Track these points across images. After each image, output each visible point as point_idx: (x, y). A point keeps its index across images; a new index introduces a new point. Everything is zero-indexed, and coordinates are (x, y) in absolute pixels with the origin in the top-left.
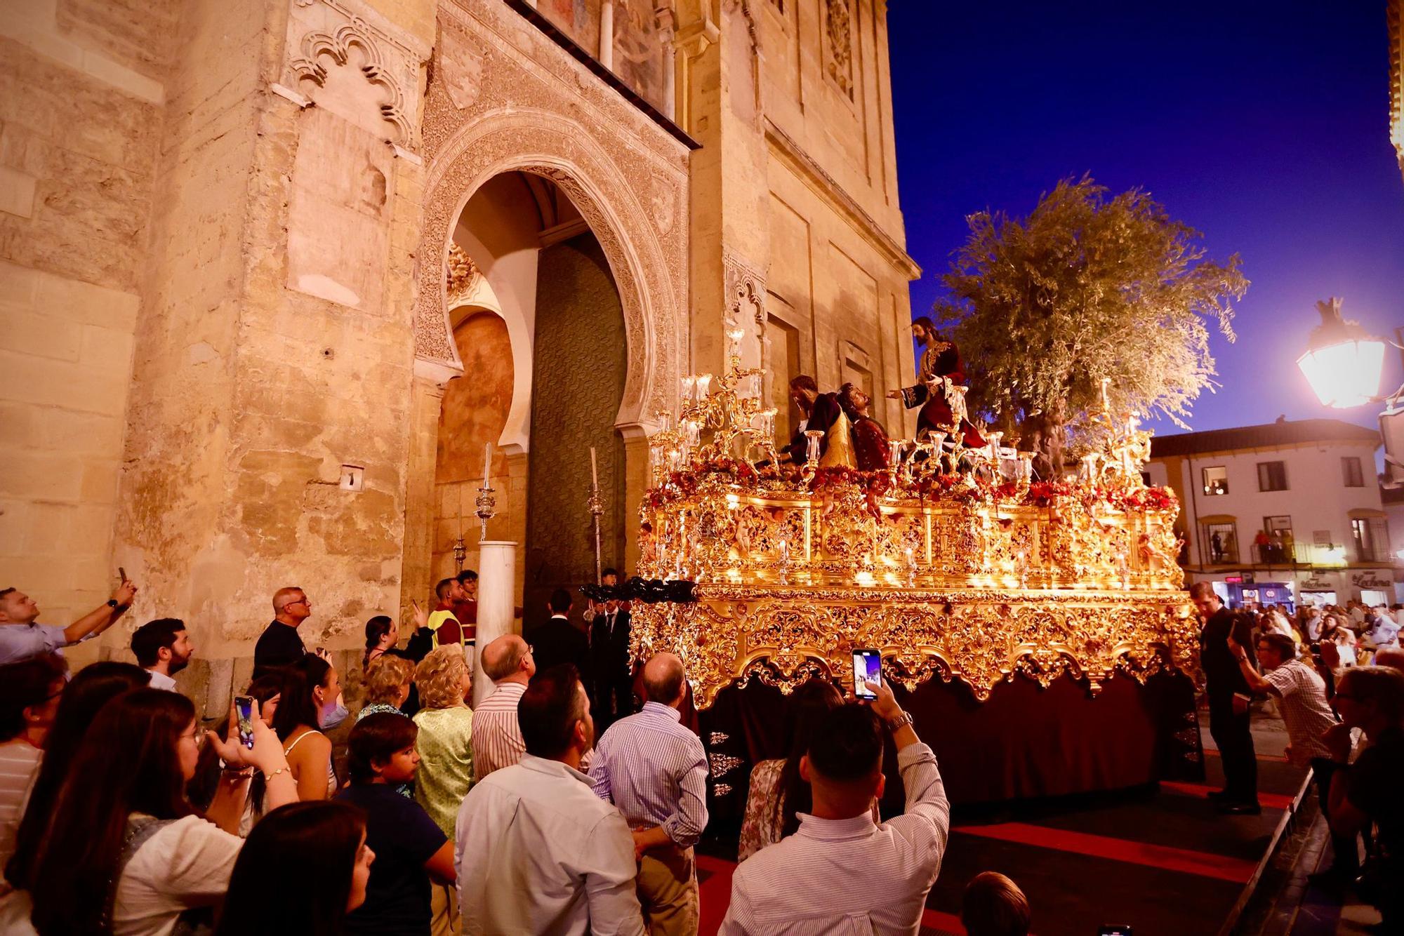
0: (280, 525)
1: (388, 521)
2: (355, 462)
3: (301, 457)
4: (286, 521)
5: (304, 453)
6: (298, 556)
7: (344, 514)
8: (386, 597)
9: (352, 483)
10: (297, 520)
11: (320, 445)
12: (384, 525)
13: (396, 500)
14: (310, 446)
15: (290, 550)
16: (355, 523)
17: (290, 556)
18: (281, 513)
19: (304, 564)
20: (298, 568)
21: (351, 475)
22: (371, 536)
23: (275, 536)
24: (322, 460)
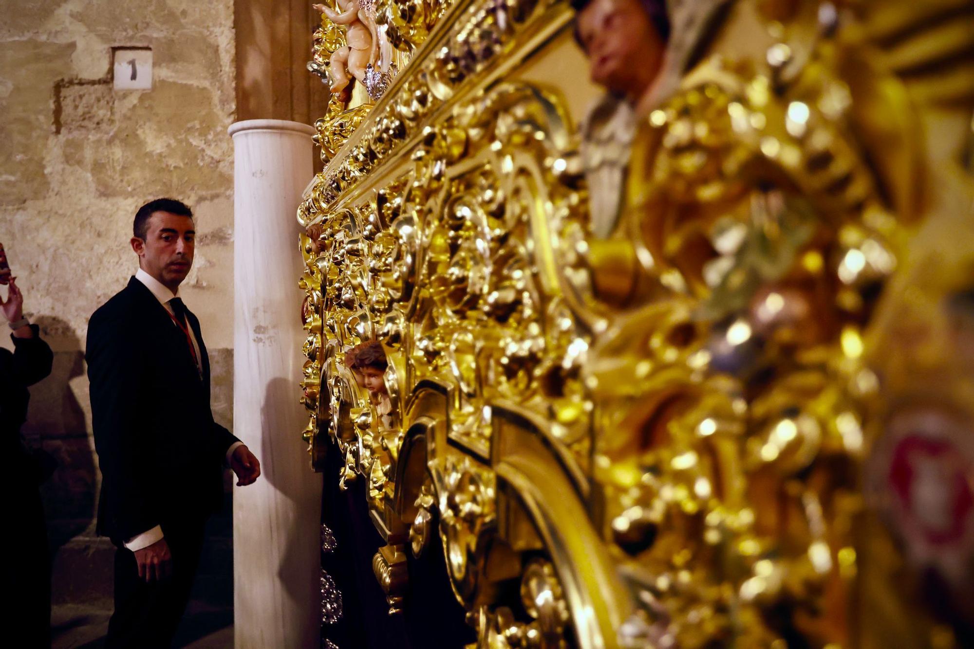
0: (19, 157)
1: (203, 133)
2: (131, 38)
3: (36, 45)
4: (26, 149)
5: (43, 38)
6: (52, 201)
7: (120, 130)
8: (211, 264)
9: (134, 77)
10: (45, 145)
11: (68, 20)
12: (196, 142)
13: (216, 95)
14: (51, 25)
15: (37, 195)
16: (141, 144)
17: (40, 203)
18: (18, 138)
19: (64, 215)
20: (53, 221)
21: (132, 63)
22: (172, 162)
23: (12, 173)
24: (72, 46)
